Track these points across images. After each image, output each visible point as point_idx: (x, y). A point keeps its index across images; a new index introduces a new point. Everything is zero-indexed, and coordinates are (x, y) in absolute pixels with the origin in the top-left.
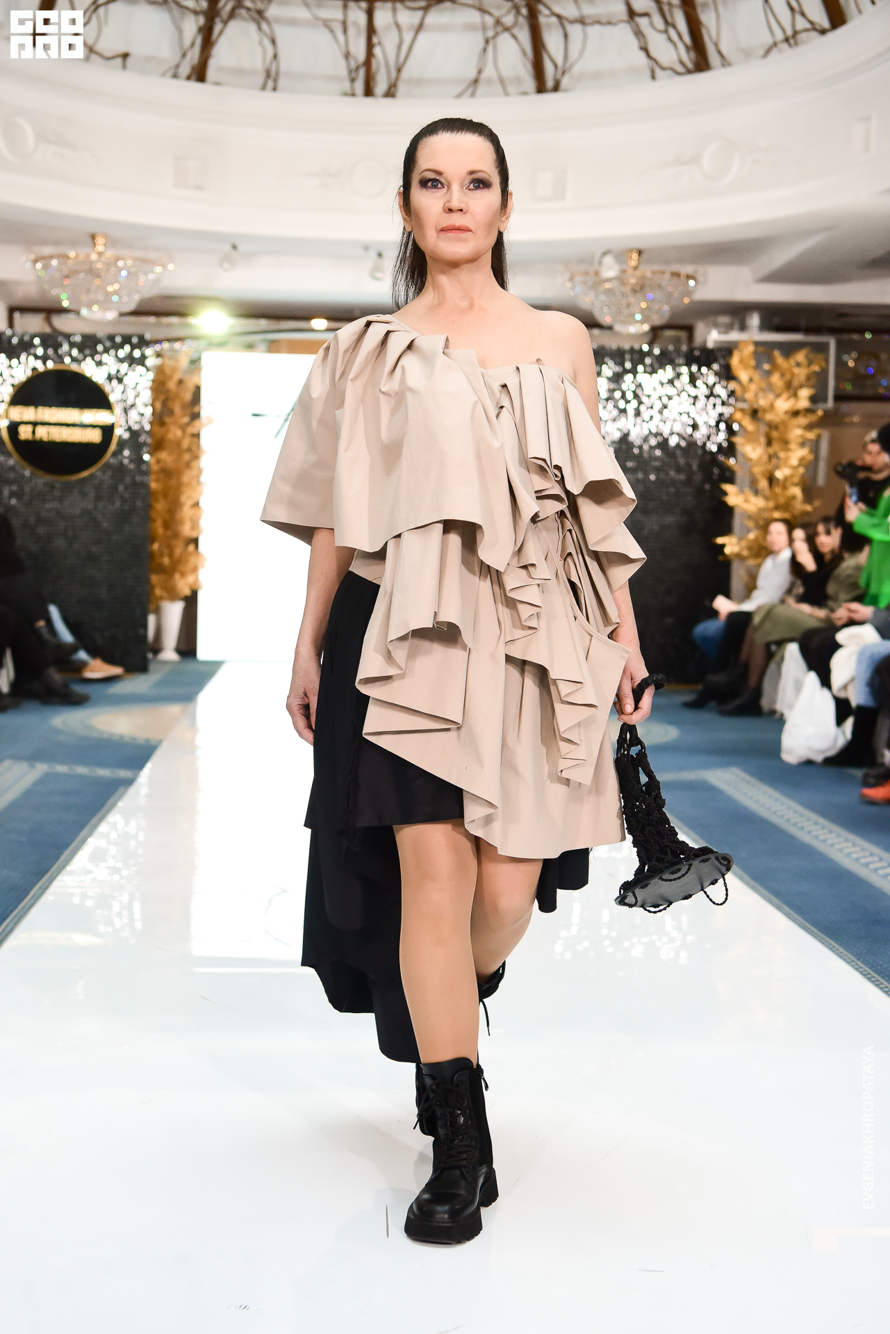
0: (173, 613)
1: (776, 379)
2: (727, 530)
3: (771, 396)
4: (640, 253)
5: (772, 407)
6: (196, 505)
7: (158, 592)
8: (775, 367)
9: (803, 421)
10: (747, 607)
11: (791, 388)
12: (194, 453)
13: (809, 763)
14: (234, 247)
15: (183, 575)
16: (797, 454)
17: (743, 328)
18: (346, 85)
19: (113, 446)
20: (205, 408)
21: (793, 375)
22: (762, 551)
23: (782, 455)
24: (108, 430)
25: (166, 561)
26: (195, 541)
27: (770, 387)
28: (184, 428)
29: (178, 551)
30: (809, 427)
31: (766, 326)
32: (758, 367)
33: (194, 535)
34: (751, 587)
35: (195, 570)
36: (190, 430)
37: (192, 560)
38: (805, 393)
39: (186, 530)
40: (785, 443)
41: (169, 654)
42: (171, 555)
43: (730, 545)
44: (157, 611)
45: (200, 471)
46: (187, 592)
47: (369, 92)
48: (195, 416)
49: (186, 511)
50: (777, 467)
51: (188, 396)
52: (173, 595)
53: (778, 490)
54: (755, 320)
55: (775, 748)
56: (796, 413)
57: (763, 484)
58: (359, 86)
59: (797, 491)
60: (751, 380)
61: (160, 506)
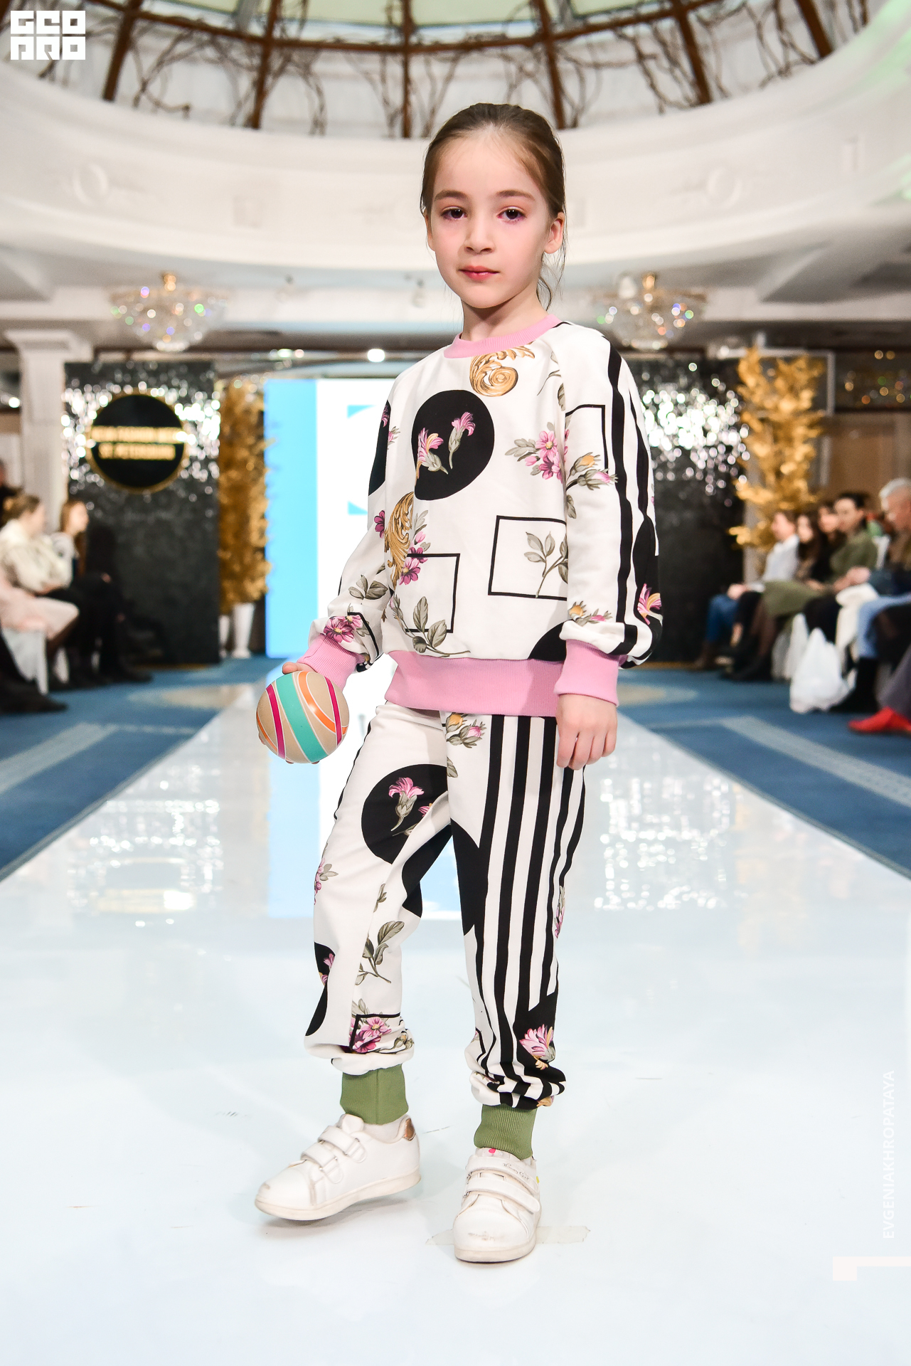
0: (245, 614)
1: (780, 383)
2: (739, 522)
3: (775, 399)
4: (656, 277)
5: (776, 409)
6: (263, 517)
7: (231, 596)
8: (779, 373)
9: (805, 420)
10: (758, 588)
11: (794, 391)
12: (260, 469)
13: (816, 712)
14: (289, 280)
15: (253, 580)
16: (801, 451)
17: (750, 344)
18: (386, 130)
19: (185, 463)
20: (269, 432)
21: (795, 380)
22: (770, 539)
23: (787, 452)
24: (179, 448)
25: (237, 568)
26: (262, 550)
27: (774, 391)
28: (251, 448)
29: (248, 559)
30: (811, 426)
31: (771, 343)
32: (764, 373)
33: (260, 544)
34: (761, 571)
35: (263, 575)
36: (257, 451)
37: (260, 567)
38: (806, 397)
39: (254, 538)
40: (790, 441)
41: (242, 651)
42: (241, 562)
43: (742, 535)
44: (230, 614)
45: (265, 487)
46: (256, 595)
47: (406, 134)
48: (260, 437)
49: (255, 523)
50: (782, 462)
51: (254, 419)
52: (245, 599)
53: (784, 483)
54: (760, 339)
55: (785, 702)
56: (797, 414)
57: (771, 478)
58: (398, 129)
59: (801, 485)
60: (758, 385)
61: (231, 518)
